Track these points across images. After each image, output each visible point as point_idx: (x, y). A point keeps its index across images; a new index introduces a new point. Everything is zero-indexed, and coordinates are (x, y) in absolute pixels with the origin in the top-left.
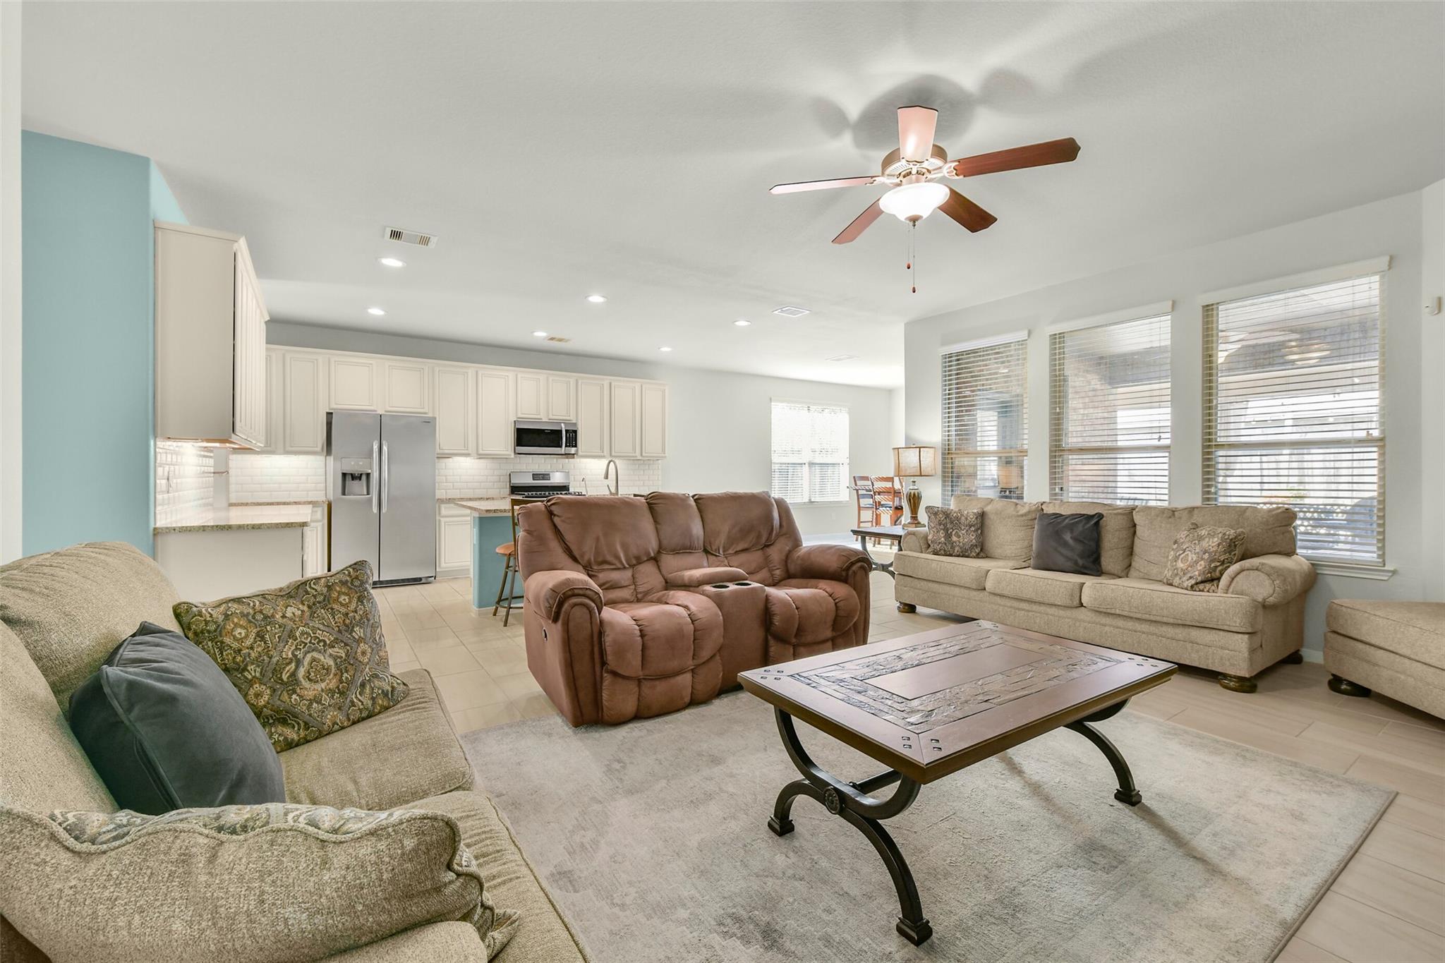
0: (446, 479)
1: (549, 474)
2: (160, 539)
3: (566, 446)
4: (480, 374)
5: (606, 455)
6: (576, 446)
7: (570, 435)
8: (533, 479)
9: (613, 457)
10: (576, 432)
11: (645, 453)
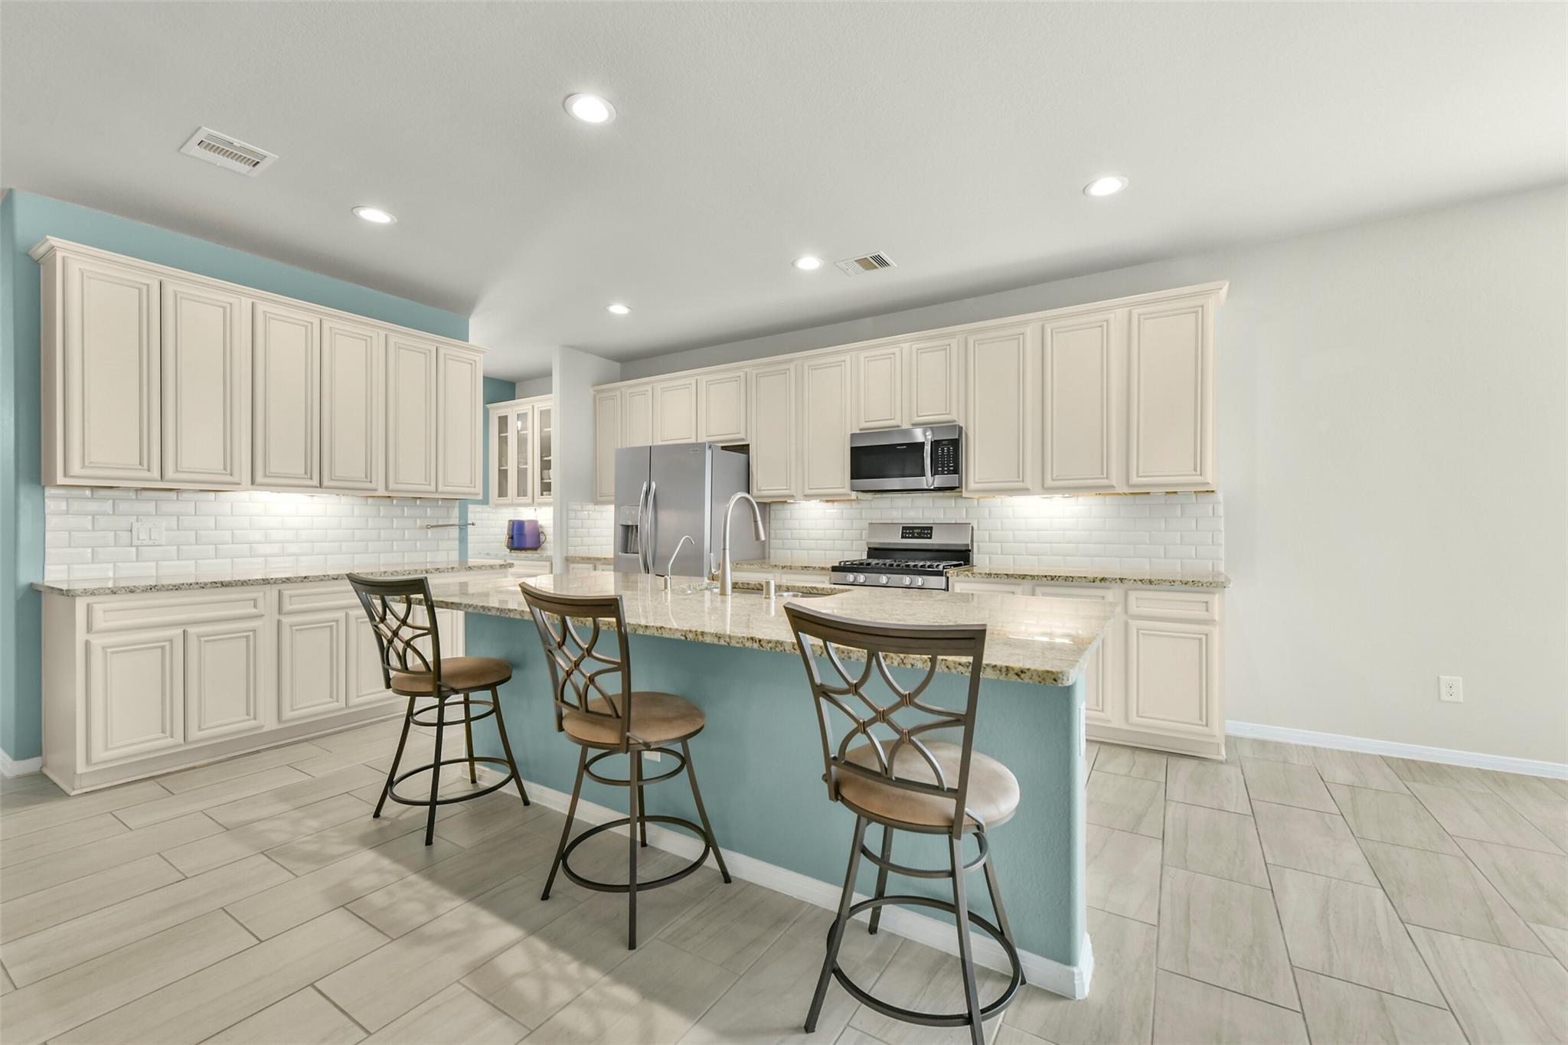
2: (41, 595)
3: (934, 473)
4: (807, 367)
5: (1029, 486)
6: (956, 471)
7: (943, 450)
8: (903, 537)
9: (1048, 490)
10: (955, 443)
11: (1138, 476)
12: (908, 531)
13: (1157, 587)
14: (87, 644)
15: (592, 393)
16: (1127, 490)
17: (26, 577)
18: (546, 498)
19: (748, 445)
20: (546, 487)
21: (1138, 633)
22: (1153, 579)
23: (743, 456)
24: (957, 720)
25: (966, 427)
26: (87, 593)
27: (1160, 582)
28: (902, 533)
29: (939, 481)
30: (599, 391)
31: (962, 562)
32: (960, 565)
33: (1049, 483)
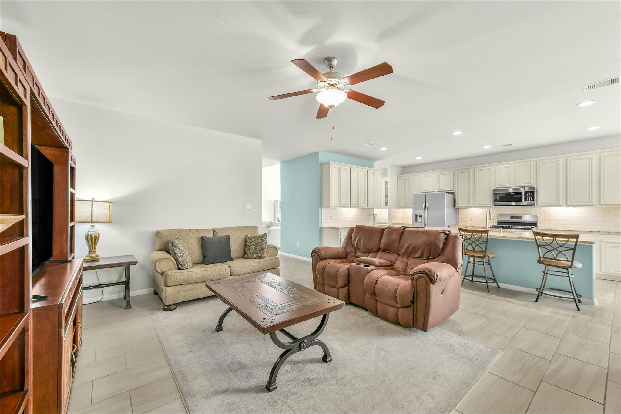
0: (467, 217)
1: (522, 216)
2: (322, 229)
3: (526, 200)
4: (476, 170)
5: (561, 204)
6: (533, 200)
7: (528, 194)
8: (511, 219)
9: (567, 205)
10: (533, 192)
11: (604, 202)
12: (512, 217)
13: (611, 234)
14: (341, 238)
15: (397, 177)
16: (599, 206)
17: (320, 226)
18: (387, 207)
19: (454, 192)
20: (386, 203)
21: (605, 247)
22: (610, 232)
23: (452, 195)
24: (572, 249)
25: (537, 187)
26: (342, 228)
27: (613, 232)
28: (511, 218)
29: (527, 203)
30: (399, 177)
31: (534, 226)
32: (534, 227)
33: (569, 204)
